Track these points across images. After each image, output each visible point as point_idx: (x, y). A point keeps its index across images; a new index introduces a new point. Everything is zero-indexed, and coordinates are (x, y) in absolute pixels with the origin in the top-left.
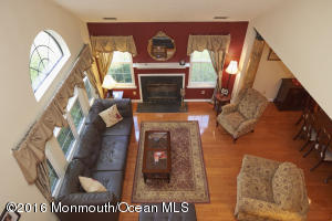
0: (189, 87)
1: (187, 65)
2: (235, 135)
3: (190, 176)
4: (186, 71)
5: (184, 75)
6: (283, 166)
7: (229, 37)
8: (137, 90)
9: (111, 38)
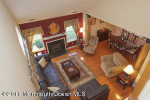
0: (67, 42)
1: (65, 33)
2: (92, 53)
3: (85, 73)
4: (65, 36)
5: (64, 38)
6: (114, 54)
7: (78, 19)
8: (46, 50)
9: (31, 29)
